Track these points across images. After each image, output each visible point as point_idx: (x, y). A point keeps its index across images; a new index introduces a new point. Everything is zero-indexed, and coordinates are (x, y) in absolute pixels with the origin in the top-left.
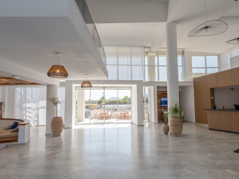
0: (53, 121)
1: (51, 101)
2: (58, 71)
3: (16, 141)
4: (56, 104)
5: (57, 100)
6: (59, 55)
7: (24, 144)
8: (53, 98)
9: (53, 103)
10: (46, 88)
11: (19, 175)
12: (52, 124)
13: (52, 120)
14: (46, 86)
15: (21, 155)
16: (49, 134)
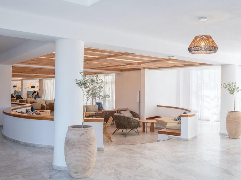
0: (228, 117)
1: (225, 88)
2: (203, 44)
3: (179, 134)
4: (232, 91)
5: (235, 86)
6: (205, 20)
7: (187, 140)
8: (228, 83)
9: (229, 90)
10: (220, 69)
11: (159, 172)
12: (227, 121)
13: (227, 114)
14: (220, 66)
15: (176, 152)
16: (224, 134)
